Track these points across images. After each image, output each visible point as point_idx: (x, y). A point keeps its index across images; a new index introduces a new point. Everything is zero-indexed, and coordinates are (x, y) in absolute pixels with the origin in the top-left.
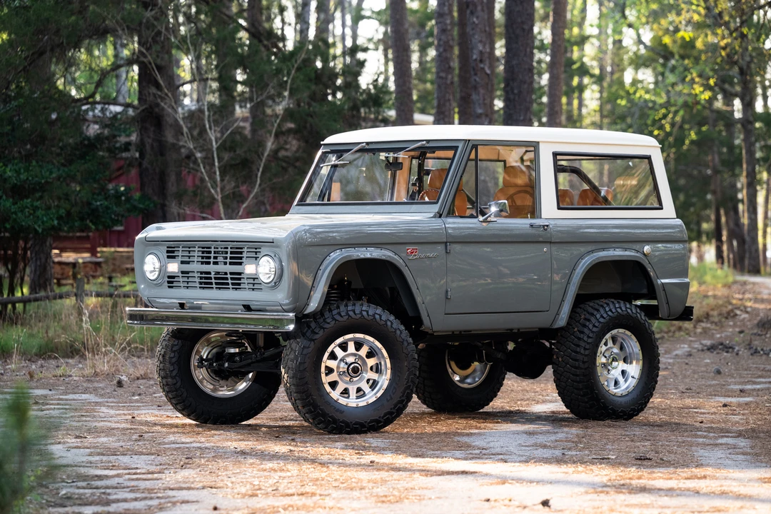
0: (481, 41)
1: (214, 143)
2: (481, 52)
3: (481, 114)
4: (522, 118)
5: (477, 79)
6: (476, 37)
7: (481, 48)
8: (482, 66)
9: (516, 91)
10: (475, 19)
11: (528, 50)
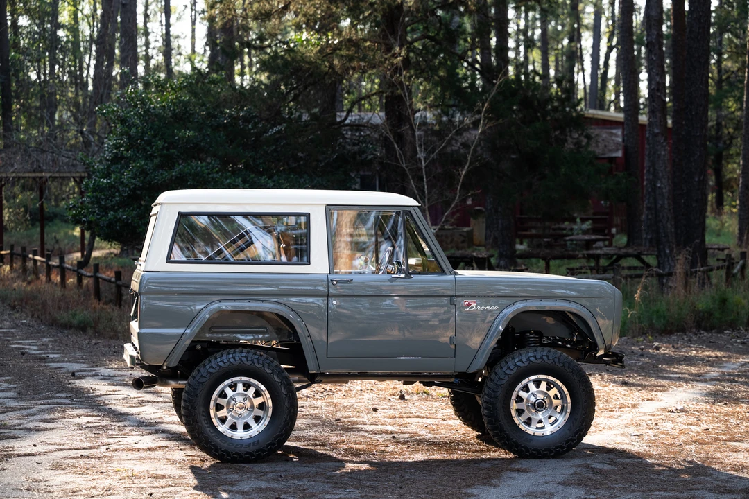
0: (657, 74)
1: (423, 162)
2: (658, 83)
3: (658, 133)
4: (698, 134)
5: (655, 105)
6: (654, 71)
7: (658, 80)
8: (659, 94)
9: (693, 113)
10: (653, 56)
11: (704, 79)
